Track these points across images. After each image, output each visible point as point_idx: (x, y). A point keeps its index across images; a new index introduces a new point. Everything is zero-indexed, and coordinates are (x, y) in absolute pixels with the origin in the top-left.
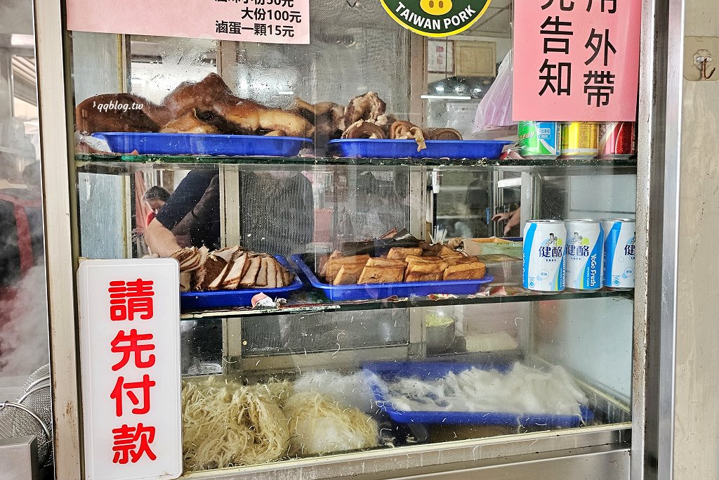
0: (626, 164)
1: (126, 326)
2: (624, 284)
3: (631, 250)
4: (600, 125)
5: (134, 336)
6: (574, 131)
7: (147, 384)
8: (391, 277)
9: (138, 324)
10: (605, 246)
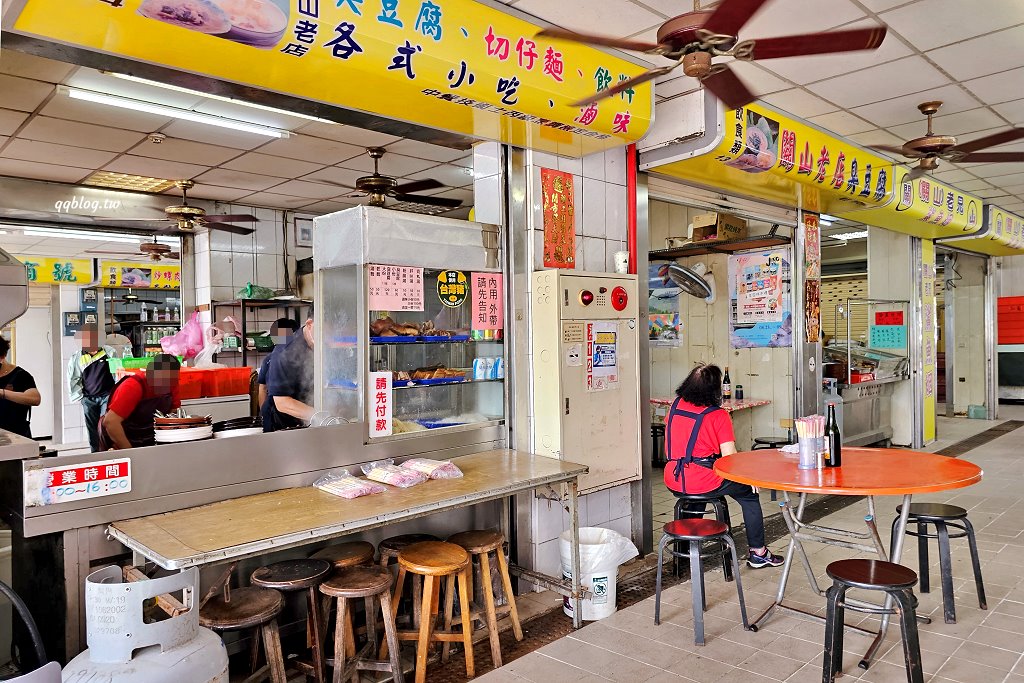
0: (501, 341)
1: (380, 391)
2: (500, 377)
3: (503, 367)
4: (493, 331)
5: (382, 394)
6: (487, 332)
7: (384, 407)
8: (441, 376)
9: (382, 390)
10: (496, 365)
